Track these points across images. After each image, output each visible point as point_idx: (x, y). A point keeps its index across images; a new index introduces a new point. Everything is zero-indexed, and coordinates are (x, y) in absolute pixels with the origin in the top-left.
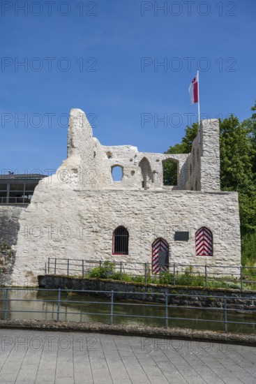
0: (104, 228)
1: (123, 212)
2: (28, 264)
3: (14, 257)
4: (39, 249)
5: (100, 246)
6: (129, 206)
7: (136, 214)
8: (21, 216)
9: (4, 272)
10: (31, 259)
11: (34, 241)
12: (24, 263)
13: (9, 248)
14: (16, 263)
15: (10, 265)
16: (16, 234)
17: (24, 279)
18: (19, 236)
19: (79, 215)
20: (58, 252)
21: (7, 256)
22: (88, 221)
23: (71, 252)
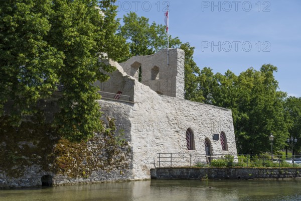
0: (182, 129)
1: (188, 118)
2: (143, 159)
3: (132, 153)
4: (148, 145)
5: (181, 143)
6: (191, 113)
7: (195, 120)
8: (131, 114)
9: (126, 167)
10: (144, 154)
11: (143, 138)
12: (140, 158)
13: (126, 144)
14: (134, 159)
15: (130, 160)
16: (129, 131)
17: (142, 173)
18: (132, 133)
19: (167, 117)
20: (160, 148)
21: (126, 152)
22: (173, 122)
23: (167, 148)
